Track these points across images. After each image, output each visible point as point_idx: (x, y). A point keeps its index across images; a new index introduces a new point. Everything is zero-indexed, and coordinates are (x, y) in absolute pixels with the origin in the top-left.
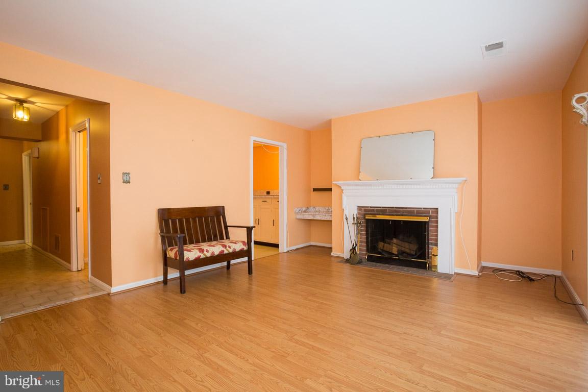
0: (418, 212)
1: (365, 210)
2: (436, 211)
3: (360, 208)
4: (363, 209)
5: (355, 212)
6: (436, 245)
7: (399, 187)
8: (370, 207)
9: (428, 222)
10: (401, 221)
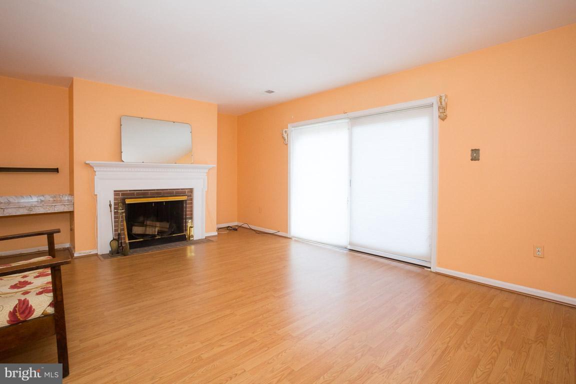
0: (176, 193)
1: (123, 194)
2: (191, 190)
3: (116, 193)
4: (120, 193)
5: (111, 198)
6: (191, 218)
7: (158, 170)
8: (130, 191)
9: (186, 201)
10: (163, 202)
